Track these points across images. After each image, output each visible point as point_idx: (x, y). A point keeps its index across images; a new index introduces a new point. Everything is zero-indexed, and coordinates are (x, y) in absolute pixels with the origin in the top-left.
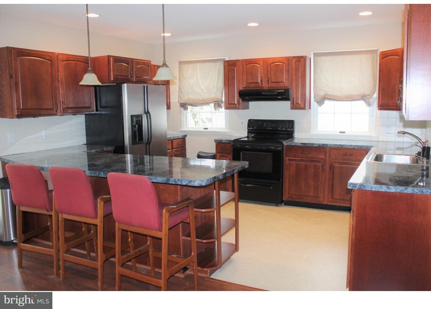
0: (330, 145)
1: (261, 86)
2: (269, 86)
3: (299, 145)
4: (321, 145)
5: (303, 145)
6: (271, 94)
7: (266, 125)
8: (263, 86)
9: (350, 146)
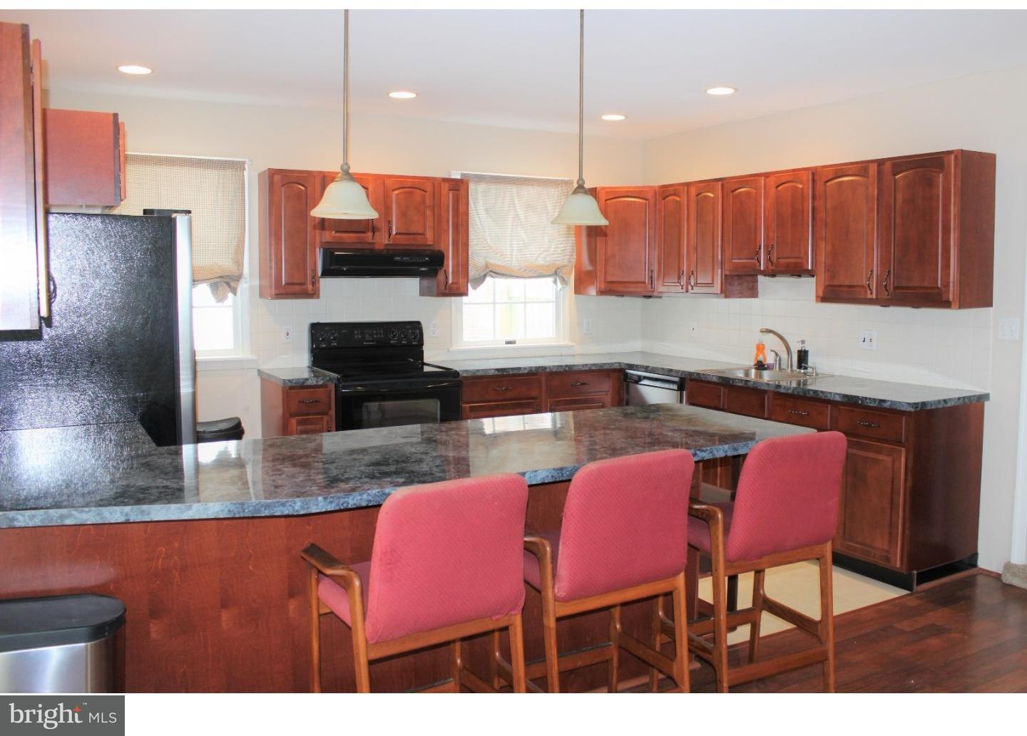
0: (550, 367)
1: (371, 241)
2: (391, 243)
3: (491, 373)
4: (533, 369)
5: (501, 373)
6: (414, 261)
7: (360, 337)
8: (374, 241)
9: (583, 366)
